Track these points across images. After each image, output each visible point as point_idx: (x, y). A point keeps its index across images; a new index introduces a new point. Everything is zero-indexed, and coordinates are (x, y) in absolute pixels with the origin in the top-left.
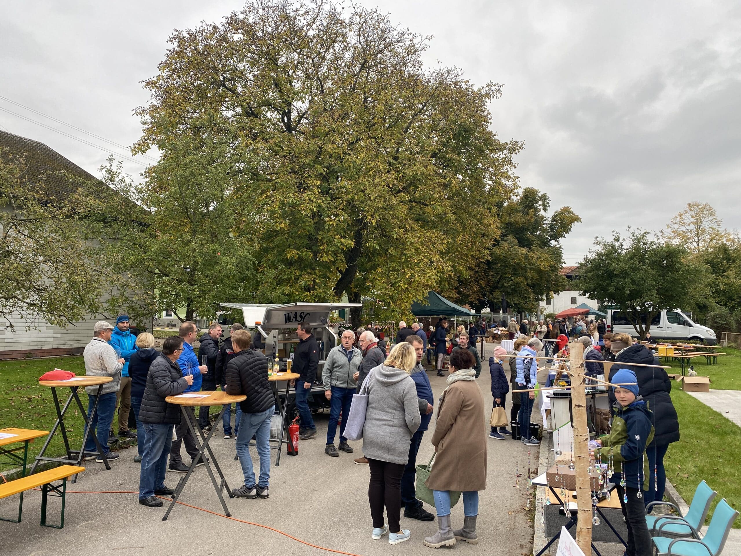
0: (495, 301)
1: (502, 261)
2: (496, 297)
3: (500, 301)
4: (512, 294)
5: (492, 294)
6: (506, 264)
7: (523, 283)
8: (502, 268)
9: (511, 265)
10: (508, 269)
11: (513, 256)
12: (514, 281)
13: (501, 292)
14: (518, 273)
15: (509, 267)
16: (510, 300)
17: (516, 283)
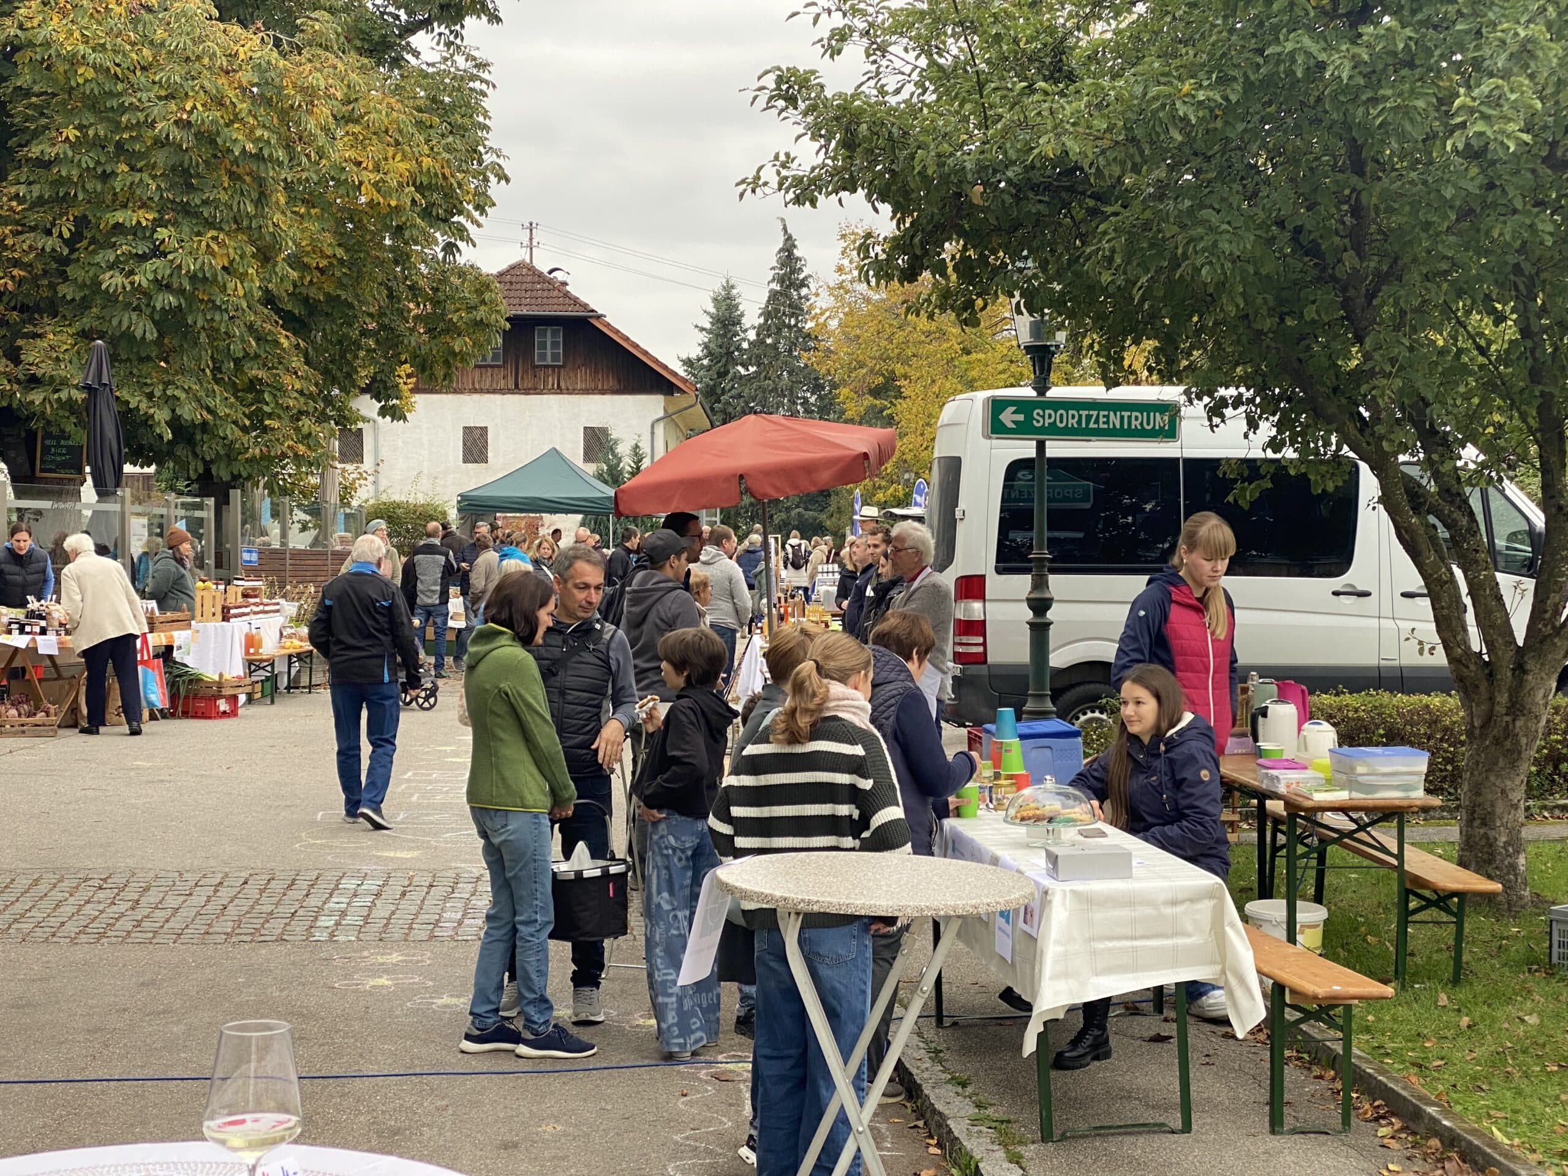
5: (15, 358)
6: (118, 127)
7: (243, 277)
8: (87, 161)
9: (161, 143)
10: (132, 168)
11: (173, 73)
12: (178, 257)
13: (86, 335)
14: (205, 202)
15: (141, 155)
16: (150, 396)
17: (193, 278)
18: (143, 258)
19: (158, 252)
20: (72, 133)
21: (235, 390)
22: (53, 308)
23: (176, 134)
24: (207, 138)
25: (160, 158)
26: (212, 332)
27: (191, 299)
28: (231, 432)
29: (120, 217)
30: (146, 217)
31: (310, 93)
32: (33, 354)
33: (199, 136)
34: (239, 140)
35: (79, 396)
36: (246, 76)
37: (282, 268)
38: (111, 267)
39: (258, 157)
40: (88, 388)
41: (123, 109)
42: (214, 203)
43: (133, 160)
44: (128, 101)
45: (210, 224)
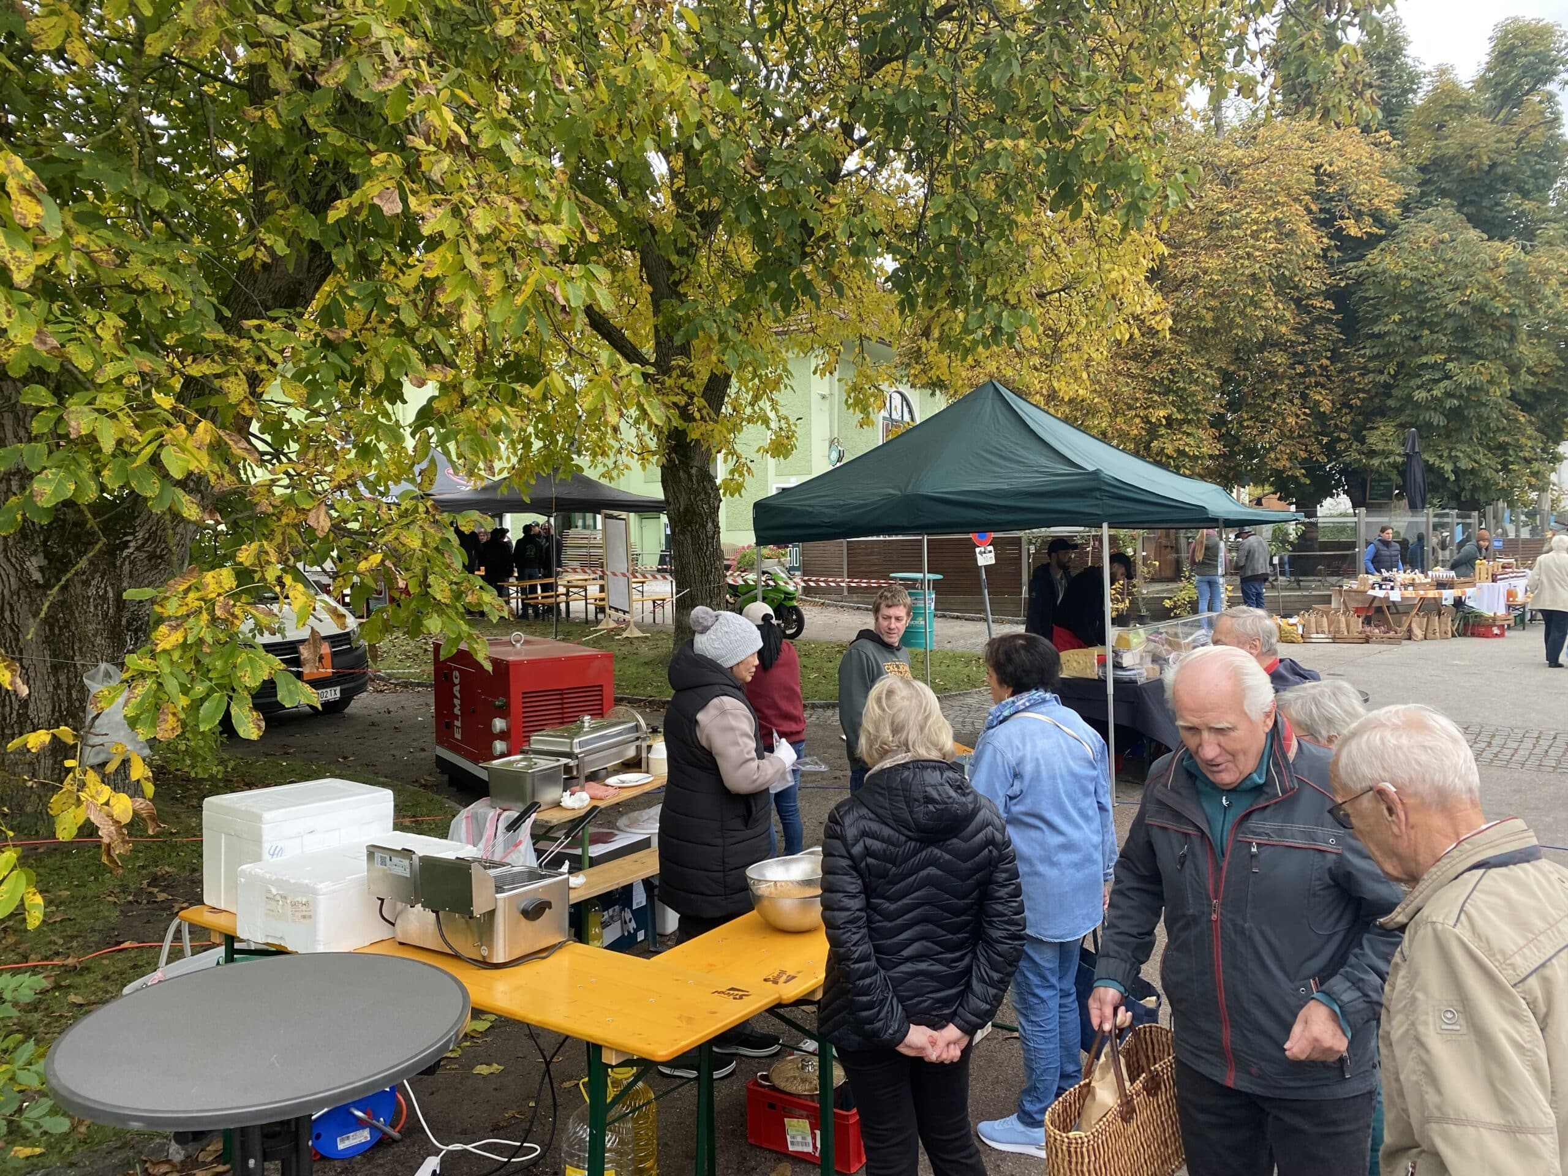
0: (1376, 462)
1: (1408, 299)
2: (1380, 446)
3: (1394, 465)
4: (1448, 436)
5: (1362, 441)
6: (1424, 310)
7: (1500, 385)
8: (1405, 331)
9: (1449, 315)
10: (1432, 332)
11: (1459, 276)
12: (1460, 378)
13: (1402, 426)
14: (1477, 345)
15: (1437, 324)
16: (1441, 457)
17: (1468, 388)
18: (1437, 381)
19: (1448, 376)
20: (1397, 317)
21: (1490, 449)
22: (1382, 412)
23: (1460, 309)
24: (1479, 309)
25: (1450, 324)
26: (1480, 418)
27: (1467, 400)
28: (1489, 473)
29: (1424, 359)
30: (1440, 358)
31: (1545, 274)
32: (1371, 440)
33: (1474, 308)
34: (1500, 307)
35: (1399, 459)
36: (1503, 270)
37: (1524, 376)
38: (1418, 387)
39: (1512, 315)
40: (1407, 455)
41: (1428, 300)
42: (1484, 345)
43: (1432, 327)
44: (1430, 295)
45: (1479, 357)
